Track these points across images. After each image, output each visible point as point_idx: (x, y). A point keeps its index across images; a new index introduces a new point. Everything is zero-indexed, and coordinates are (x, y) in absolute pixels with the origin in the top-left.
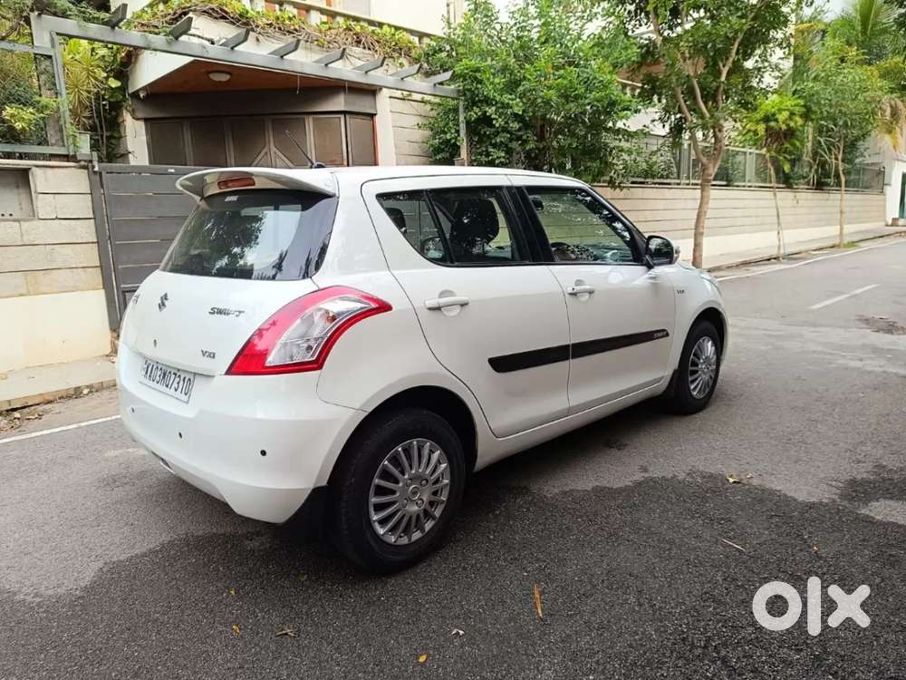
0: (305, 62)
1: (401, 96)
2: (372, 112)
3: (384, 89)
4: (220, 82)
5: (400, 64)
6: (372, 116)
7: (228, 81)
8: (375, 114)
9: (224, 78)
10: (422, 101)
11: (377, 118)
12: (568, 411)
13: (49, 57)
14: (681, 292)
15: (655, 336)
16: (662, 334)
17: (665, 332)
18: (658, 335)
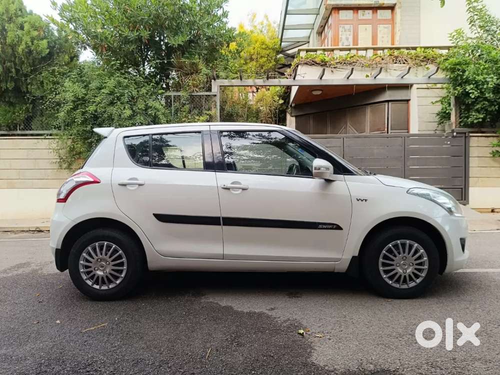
0: (360, 78)
1: (427, 87)
2: (408, 98)
3: (414, 85)
4: (318, 95)
5: (427, 68)
6: (408, 101)
7: (321, 94)
8: (410, 100)
9: (319, 93)
10: (442, 88)
11: (411, 102)
12: (223, 257)
13: (215, 95)
14: (362, 201)
15: (320, 226)
16: (330, 226)
17: (335, 226)
18: (324, 227)
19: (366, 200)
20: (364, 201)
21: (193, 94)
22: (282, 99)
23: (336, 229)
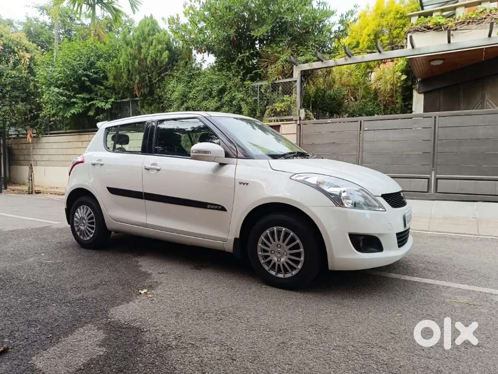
4: (438, 65)
7: (443, 63)
9: (440, 62)
12: (146, 225)
13: (296, 81)
14: (244, 184)
15: (208, 206)
16: (216, 207)
17: (220, 207)
18: (212, 207)
19: (247, 184)
20: (246, 184)
21: (276, 82)
22: (406, 74)
23: (220, 210)
